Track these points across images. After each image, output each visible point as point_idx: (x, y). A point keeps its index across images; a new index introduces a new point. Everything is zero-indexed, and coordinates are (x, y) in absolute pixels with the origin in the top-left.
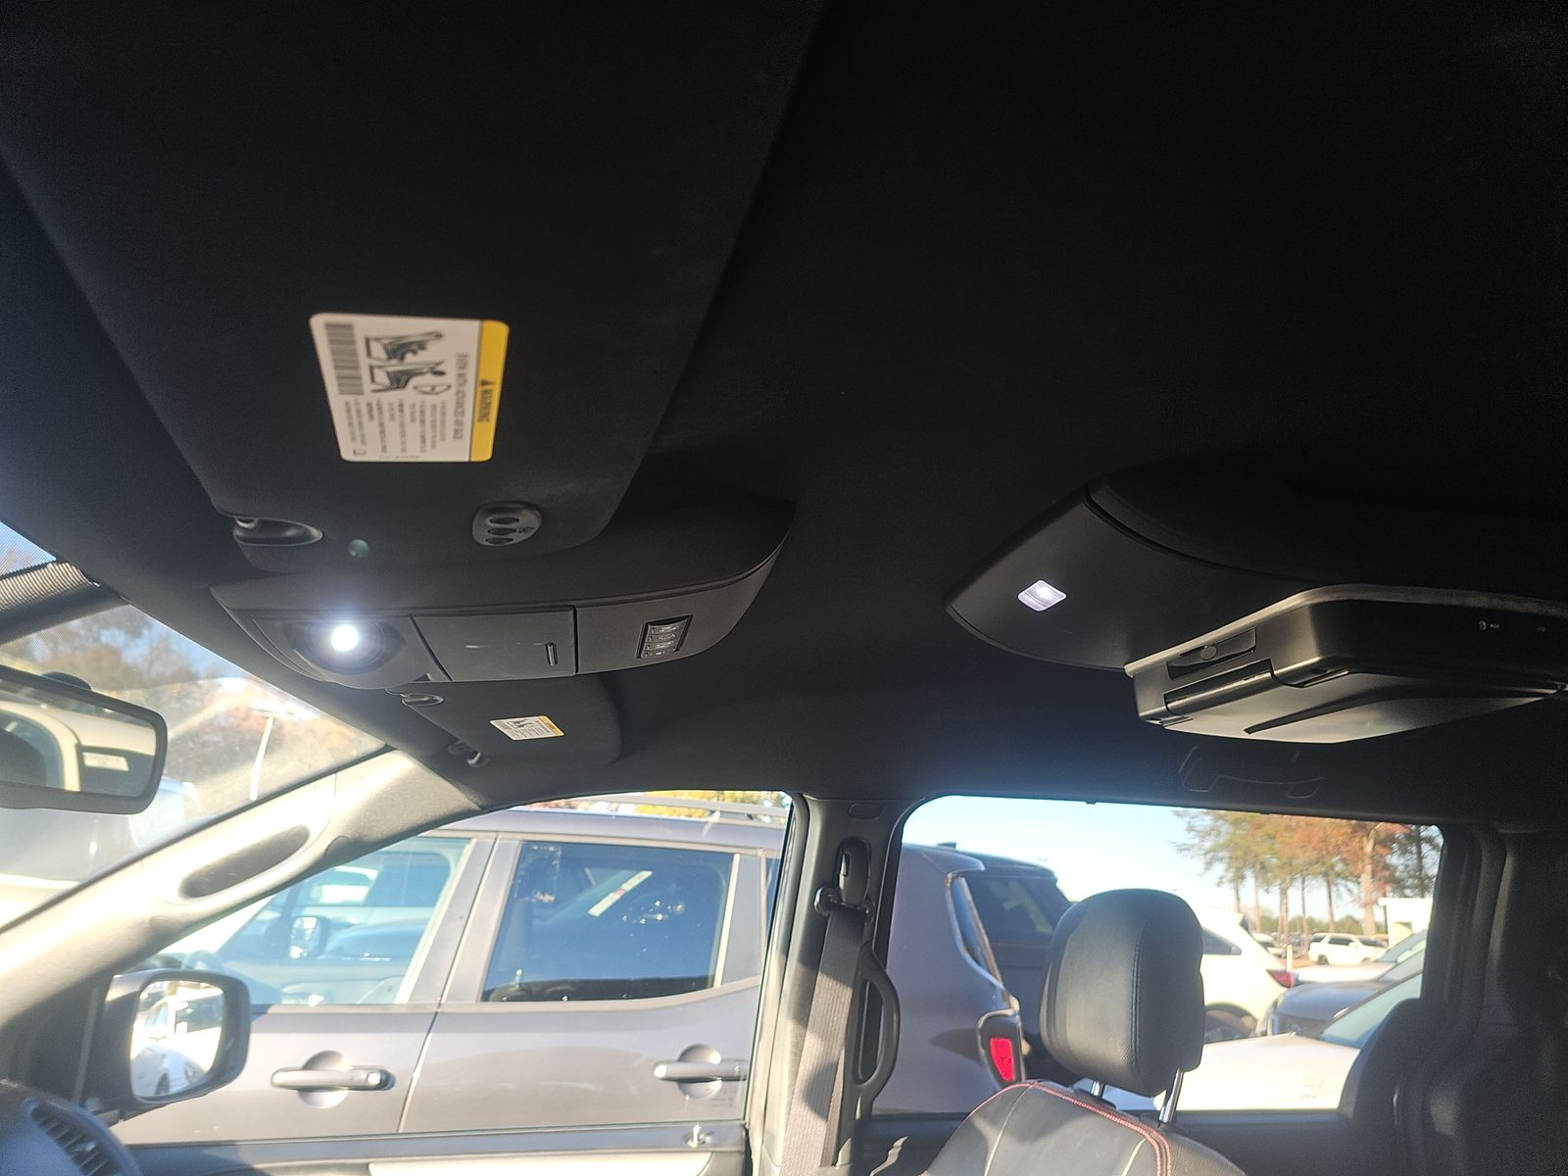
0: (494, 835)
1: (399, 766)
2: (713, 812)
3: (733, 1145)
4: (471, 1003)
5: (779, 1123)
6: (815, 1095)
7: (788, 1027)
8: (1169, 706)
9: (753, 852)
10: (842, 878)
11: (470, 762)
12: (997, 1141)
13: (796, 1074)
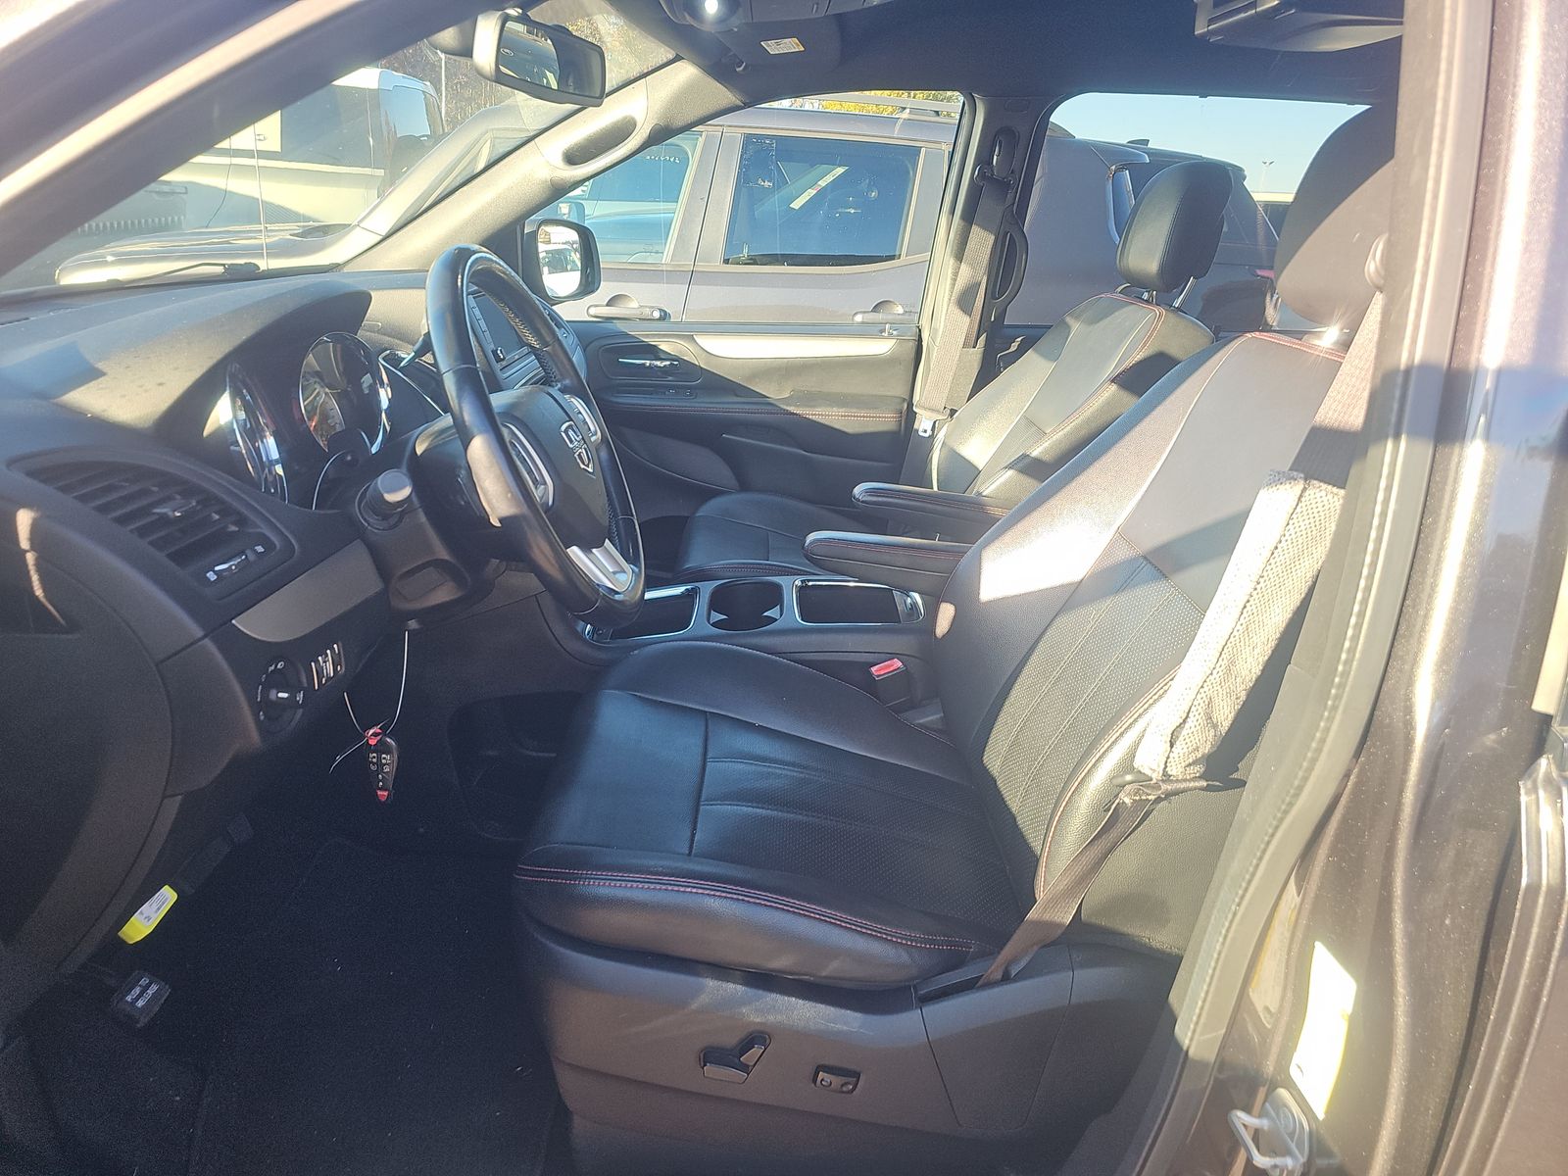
0: (721, 129)
1: (686, 72)
2: (904, 108)
3: (911, 335)
4: (717, 265)
5: (941, 323)
6: (964, 302)
7: (951, 262)
8: (1210, 28)
9: (938, 146)
10: (995, 157)
11: (738, 70)
12: (1075, 326)
13: (953, 285)
